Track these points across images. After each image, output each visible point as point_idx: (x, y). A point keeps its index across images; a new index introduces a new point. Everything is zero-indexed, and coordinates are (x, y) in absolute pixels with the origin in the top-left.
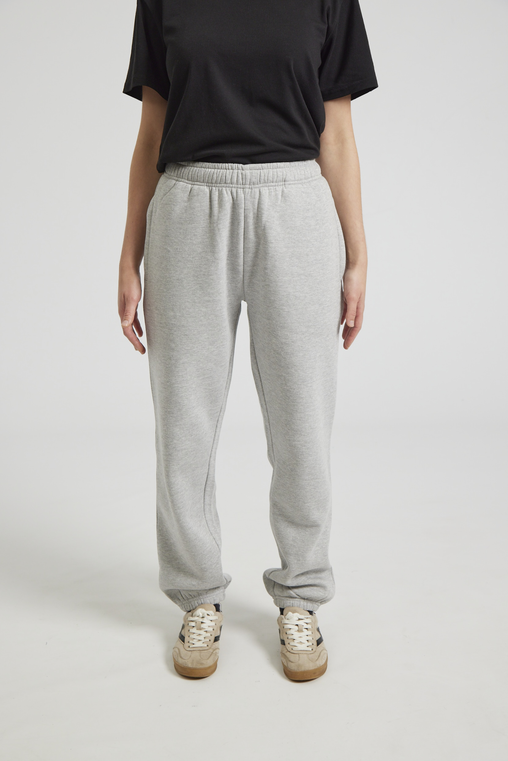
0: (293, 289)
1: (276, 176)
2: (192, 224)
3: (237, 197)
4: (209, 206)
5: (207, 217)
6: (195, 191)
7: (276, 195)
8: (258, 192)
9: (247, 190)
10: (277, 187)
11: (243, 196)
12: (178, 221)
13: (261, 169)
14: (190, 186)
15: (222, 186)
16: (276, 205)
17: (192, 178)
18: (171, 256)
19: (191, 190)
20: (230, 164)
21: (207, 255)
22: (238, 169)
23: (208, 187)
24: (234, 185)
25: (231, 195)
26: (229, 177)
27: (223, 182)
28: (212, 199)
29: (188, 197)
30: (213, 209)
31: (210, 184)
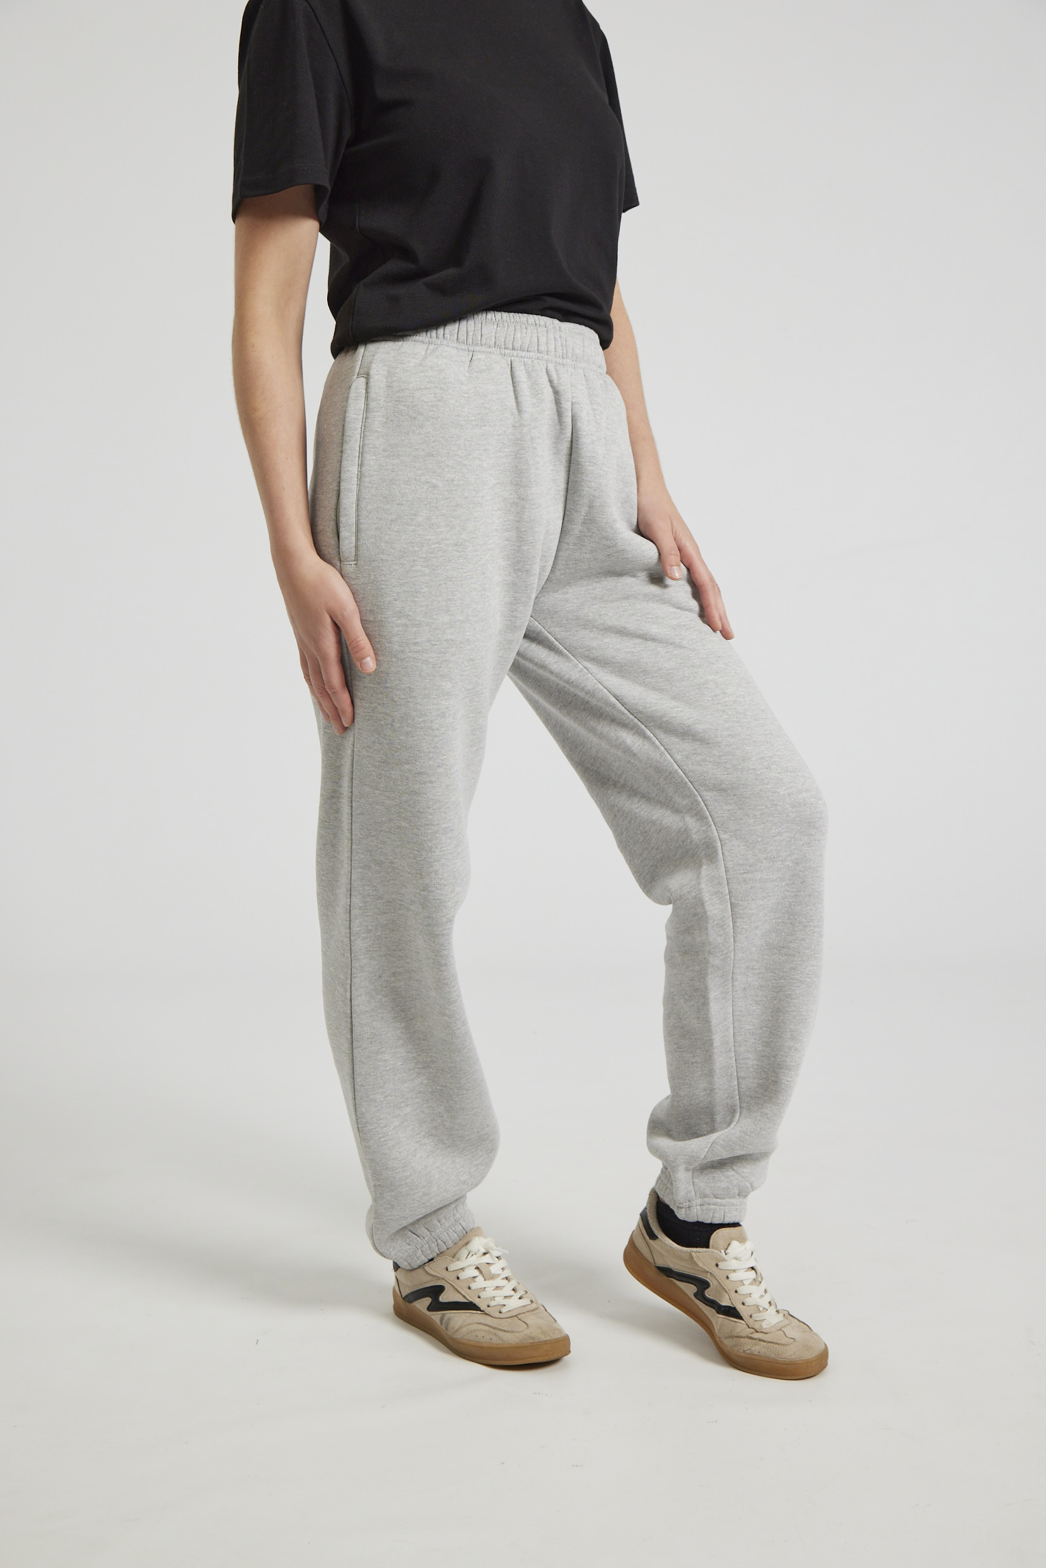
2: (482, 426)
3: (557, 381)
4: (511, 394)
6: (482, 363)
9: (569, 369)
11: (567, 377)
15: (532, 356)
17: (468, 339)
19: (471, 361)
20: (541, 318)
22: (554, 328)
23: (504, 356)
25: (547, 375)
26: (543, 340)
27: (534, 347)
28: (517, 379)
29: (466, 374)
30: (519, 399)
31: (509, 351)
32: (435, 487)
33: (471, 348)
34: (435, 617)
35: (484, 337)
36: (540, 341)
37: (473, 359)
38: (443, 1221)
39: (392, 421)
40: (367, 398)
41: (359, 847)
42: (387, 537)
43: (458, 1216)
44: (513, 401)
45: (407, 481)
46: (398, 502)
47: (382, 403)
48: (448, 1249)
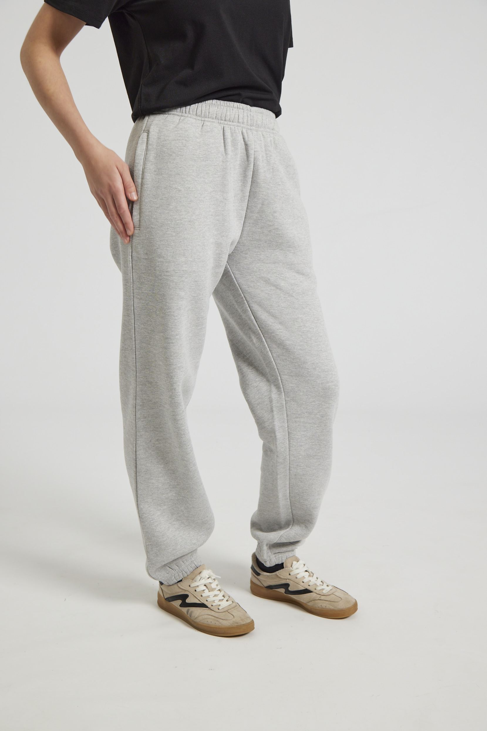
2: (206, 161)
3: (247, 137)
4: (222, 144)
6: (207, 128)
9: (254, 132)
11: (252, 137)
12: (191, 157)
14: (200, 122)
15: (234, 125)
17: (202, 114)
18: (183, 196)
19: (202, 126)
22: (247, 110)
23: (220, 124)
24: (245, 125)
25: (242, 135)
27: (235, 120)
28: (226, 137)
29: (199, 133)
30: (227, 147)
31: (223, 122)
32: (180, 191)
33: (203, 119)
34: (178, 258)
35: (210, 114)
36: (240, 117)
37: (204, 125)
38: (185, 562)
39: (159, 156)
40: (147, 143)
41: (140, 374)
42: (154, 216)
43: (193, 559)
44: (223, 148)
45: (166, 187)
46: (160, 198)
47: (155, 146)
48: (187, 575)
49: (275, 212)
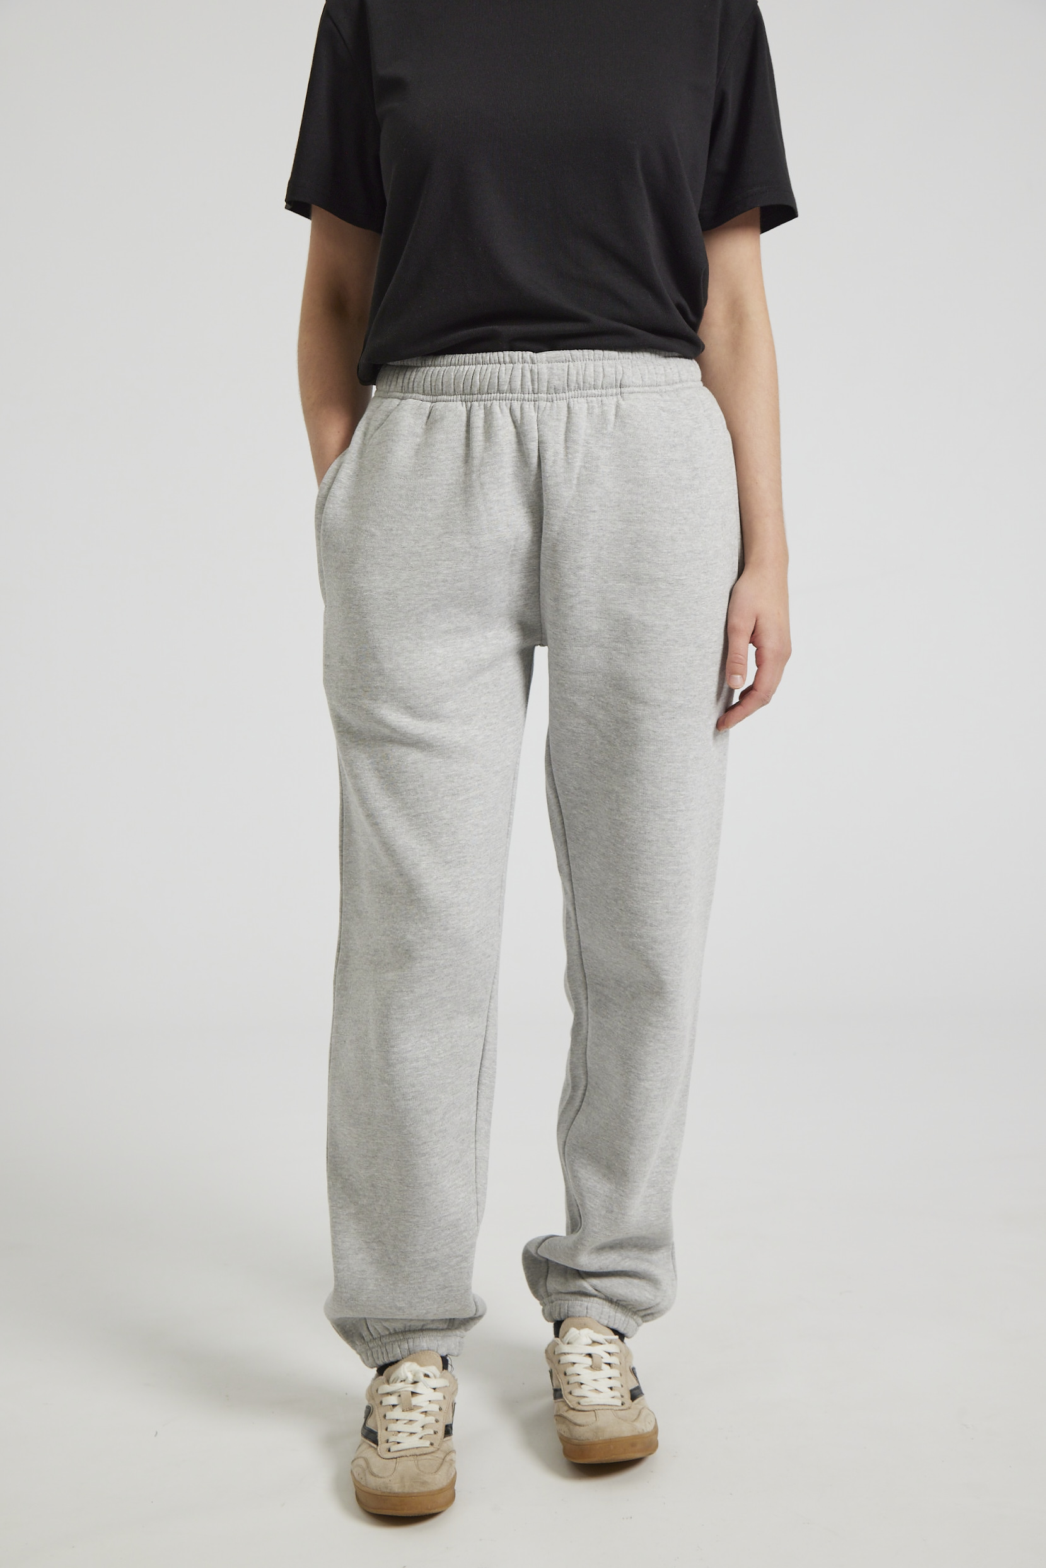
0: (638, 608)
1: (602, 375)
2: (427, 476)
3: (522, 418)
4: (463, 441)
5: (460, 463)
6: (437, 413)
7: (603, 413)
8: (566, 409)
9: (543, 404)
10: (604, 398)
11: (534, 414)
13: (571, 360)
14: (429, 404)
15: (492, 398)
16: (603, 434)
17: (431, 390)
19: (430, 413)
20: (507, 353)
21: (453, 540)
22: (524, 362)
23: (464, 403)
24: (516, 395)
25: (509, 415)
26: (505, 378)
27: (495, 389)
28: (472, 426)
29: (424, 427)
30: (471, 442)
37: (432, 409)
49: (580, 568)
